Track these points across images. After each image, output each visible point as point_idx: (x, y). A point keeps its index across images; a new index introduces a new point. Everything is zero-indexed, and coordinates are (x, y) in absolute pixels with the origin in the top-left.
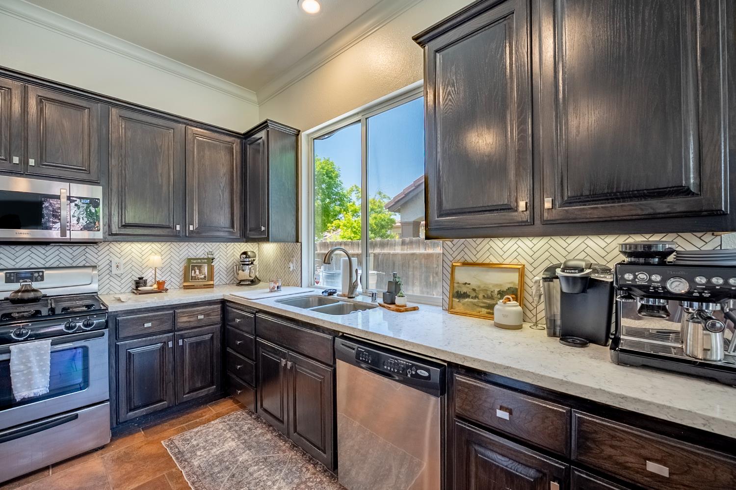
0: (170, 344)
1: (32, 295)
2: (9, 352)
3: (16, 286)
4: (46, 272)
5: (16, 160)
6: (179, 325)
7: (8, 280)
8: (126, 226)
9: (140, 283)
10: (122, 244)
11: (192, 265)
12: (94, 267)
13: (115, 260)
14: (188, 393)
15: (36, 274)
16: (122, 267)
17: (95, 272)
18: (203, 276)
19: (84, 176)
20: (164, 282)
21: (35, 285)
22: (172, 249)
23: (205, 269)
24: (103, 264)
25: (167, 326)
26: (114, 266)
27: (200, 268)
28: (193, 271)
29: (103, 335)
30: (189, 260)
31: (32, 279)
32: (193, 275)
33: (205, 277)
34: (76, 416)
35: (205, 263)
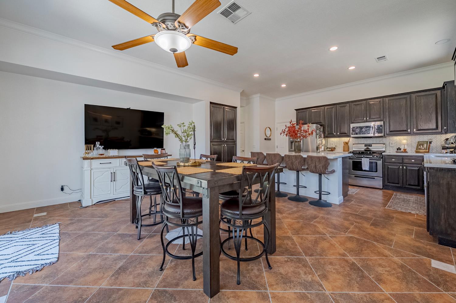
0: (401, 167)
1: (368, 149)
2: (361, 159)
3: (366, 147)
4: (373, 145)
5: (365, 119)
6: (405, 162)
7: (365, 146)
8: (391, 131)
9: (399, 149)
10: (394, 137)
11: (420, 144)
12: (384, 144)
13: (391, 142)
14: (408, 185)
15: (370, 145)
16: (393, 144)
17: (384, 145)
18: (424, 148)
19: (379, 119)
20: (406, 149)
21: (369, 147)
22: (412, 138)
23: (425, 146)
24: (387, 143)
25: (401, 161)
26: (391, 144)
27: (423, 145)
28: (420, 146)
29: (381, 160)
30: (419, 142)
31: (370, 146)
32: (419, 148)
33: (425, 149)
34: (374, 178)
35: (425, 143)
